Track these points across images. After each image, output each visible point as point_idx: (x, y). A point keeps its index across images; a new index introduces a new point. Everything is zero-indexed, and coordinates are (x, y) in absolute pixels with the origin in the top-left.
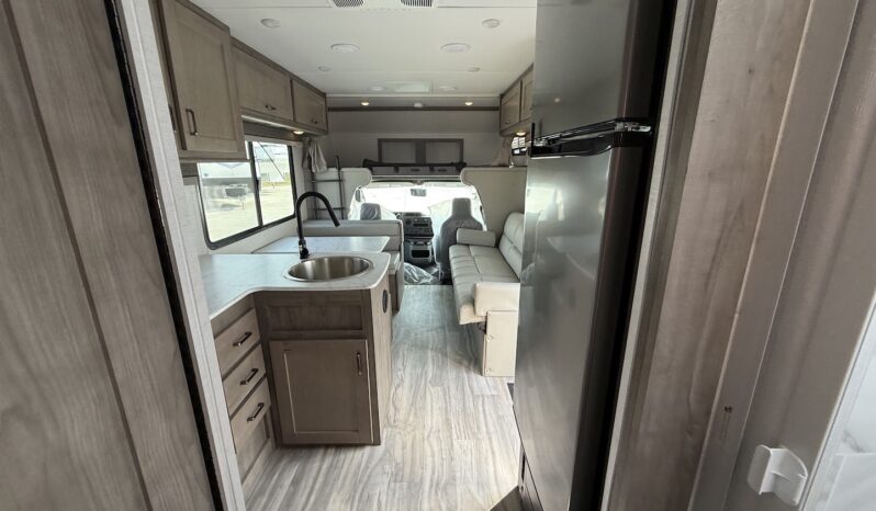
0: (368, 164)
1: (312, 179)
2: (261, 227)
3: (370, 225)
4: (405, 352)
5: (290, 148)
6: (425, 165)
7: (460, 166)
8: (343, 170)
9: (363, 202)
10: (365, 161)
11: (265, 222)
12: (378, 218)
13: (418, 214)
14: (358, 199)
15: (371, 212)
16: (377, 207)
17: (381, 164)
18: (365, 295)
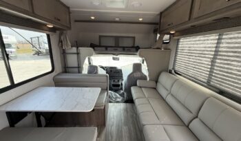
0: (93, 46)
1: (64, 53)
2: (13, 86)
5: (48, 36)
6: (119, 47)
7: (137, 48)
8: (80, 48)
10: (91, 44)
11: (16, 82)
12: (97, 73)
13: (115, 68)
15: (93, 69)
16: (96, 67)
17: (100, 46)
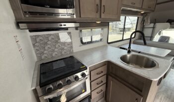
1: (143, 27)
3: (162, 44)
4: (163, 99)
5: (138, 18)
8: (157, 24)
9: (161, 35)
10: (169, 20)
11: (124, 39)
12: (167, 42)
14: (159, 34)
15: (164, 39)
16: (168, 38)
18: (149, 82)
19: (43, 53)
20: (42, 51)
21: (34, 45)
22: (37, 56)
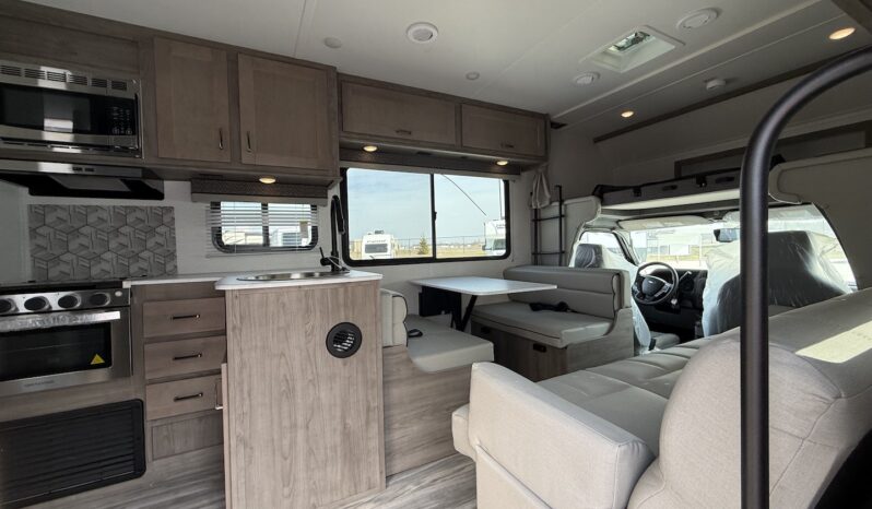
1: (536, 218)
2: (435, 259)
5: (506, 183)
10: (598, 186)
19: (56, 260)
20: (57, 252)
21: (33, 232)
22: (34, 267)
